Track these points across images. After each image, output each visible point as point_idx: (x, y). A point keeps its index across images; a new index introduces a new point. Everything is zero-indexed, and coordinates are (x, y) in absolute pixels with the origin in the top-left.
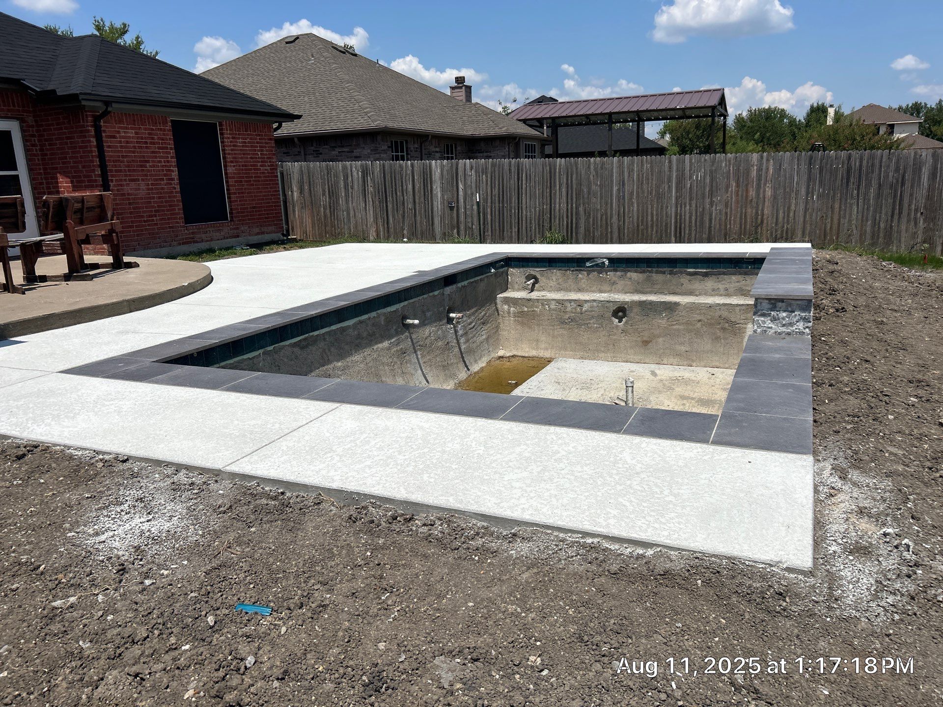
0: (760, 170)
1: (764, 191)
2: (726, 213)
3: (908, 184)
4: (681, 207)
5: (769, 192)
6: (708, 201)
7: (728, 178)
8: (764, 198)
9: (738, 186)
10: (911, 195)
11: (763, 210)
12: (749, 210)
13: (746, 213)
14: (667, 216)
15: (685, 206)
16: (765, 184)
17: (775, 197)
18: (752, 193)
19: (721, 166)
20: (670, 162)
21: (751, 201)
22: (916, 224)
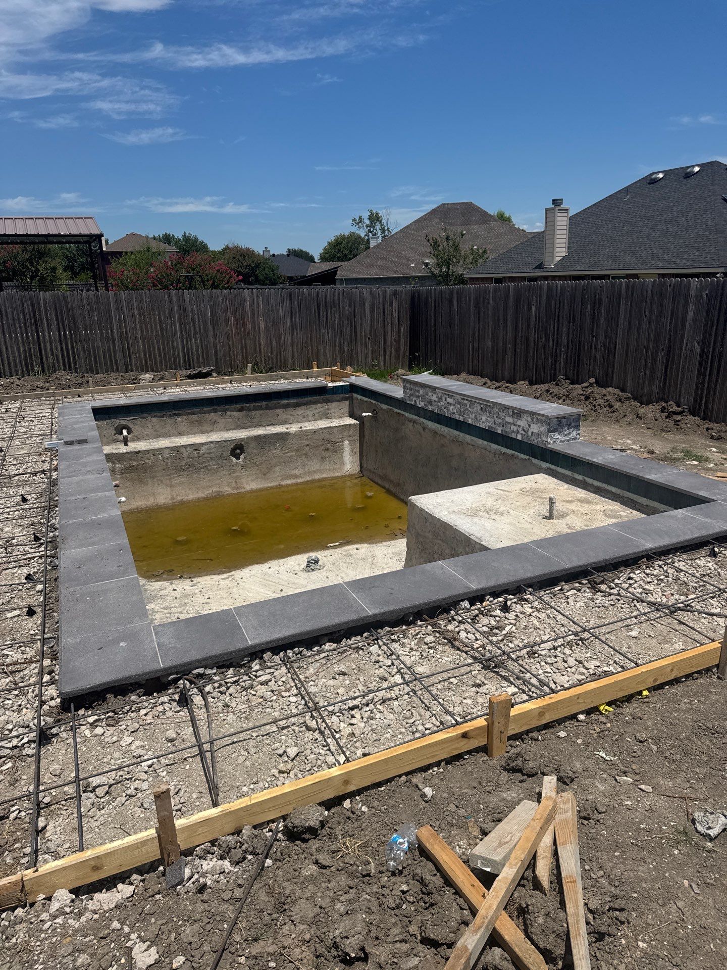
0: (252, 305)
1: (259, 324)
2: (229, 345)
3: (358, 317)
4: (187, 341)
5: (262, 325)
6: (211, 333)
7: (226, 312)
8: (259, 330)
9: (236, 320)
10: (361, 325)
11: (259, 341)
12: (248, 342)
13: (246, 344)
14: (174, 351)
15: (191, 340)
16: (258, 318)
17: (267, 328)
18: (249, 326)
19: (219, 301)
20: (170, 297)
21: (248, 333)
22: (366, 346)
